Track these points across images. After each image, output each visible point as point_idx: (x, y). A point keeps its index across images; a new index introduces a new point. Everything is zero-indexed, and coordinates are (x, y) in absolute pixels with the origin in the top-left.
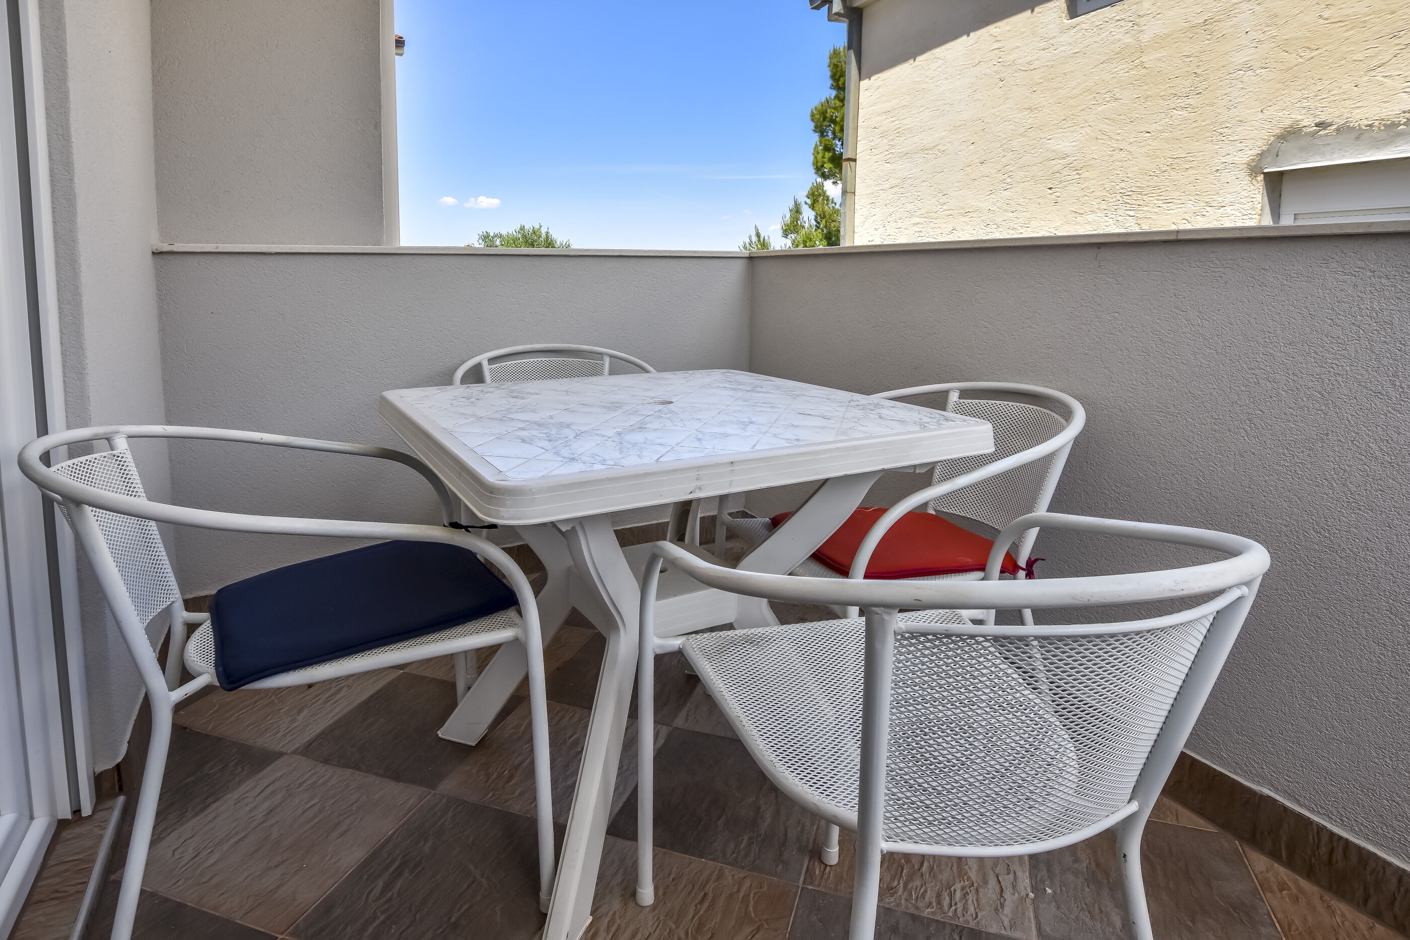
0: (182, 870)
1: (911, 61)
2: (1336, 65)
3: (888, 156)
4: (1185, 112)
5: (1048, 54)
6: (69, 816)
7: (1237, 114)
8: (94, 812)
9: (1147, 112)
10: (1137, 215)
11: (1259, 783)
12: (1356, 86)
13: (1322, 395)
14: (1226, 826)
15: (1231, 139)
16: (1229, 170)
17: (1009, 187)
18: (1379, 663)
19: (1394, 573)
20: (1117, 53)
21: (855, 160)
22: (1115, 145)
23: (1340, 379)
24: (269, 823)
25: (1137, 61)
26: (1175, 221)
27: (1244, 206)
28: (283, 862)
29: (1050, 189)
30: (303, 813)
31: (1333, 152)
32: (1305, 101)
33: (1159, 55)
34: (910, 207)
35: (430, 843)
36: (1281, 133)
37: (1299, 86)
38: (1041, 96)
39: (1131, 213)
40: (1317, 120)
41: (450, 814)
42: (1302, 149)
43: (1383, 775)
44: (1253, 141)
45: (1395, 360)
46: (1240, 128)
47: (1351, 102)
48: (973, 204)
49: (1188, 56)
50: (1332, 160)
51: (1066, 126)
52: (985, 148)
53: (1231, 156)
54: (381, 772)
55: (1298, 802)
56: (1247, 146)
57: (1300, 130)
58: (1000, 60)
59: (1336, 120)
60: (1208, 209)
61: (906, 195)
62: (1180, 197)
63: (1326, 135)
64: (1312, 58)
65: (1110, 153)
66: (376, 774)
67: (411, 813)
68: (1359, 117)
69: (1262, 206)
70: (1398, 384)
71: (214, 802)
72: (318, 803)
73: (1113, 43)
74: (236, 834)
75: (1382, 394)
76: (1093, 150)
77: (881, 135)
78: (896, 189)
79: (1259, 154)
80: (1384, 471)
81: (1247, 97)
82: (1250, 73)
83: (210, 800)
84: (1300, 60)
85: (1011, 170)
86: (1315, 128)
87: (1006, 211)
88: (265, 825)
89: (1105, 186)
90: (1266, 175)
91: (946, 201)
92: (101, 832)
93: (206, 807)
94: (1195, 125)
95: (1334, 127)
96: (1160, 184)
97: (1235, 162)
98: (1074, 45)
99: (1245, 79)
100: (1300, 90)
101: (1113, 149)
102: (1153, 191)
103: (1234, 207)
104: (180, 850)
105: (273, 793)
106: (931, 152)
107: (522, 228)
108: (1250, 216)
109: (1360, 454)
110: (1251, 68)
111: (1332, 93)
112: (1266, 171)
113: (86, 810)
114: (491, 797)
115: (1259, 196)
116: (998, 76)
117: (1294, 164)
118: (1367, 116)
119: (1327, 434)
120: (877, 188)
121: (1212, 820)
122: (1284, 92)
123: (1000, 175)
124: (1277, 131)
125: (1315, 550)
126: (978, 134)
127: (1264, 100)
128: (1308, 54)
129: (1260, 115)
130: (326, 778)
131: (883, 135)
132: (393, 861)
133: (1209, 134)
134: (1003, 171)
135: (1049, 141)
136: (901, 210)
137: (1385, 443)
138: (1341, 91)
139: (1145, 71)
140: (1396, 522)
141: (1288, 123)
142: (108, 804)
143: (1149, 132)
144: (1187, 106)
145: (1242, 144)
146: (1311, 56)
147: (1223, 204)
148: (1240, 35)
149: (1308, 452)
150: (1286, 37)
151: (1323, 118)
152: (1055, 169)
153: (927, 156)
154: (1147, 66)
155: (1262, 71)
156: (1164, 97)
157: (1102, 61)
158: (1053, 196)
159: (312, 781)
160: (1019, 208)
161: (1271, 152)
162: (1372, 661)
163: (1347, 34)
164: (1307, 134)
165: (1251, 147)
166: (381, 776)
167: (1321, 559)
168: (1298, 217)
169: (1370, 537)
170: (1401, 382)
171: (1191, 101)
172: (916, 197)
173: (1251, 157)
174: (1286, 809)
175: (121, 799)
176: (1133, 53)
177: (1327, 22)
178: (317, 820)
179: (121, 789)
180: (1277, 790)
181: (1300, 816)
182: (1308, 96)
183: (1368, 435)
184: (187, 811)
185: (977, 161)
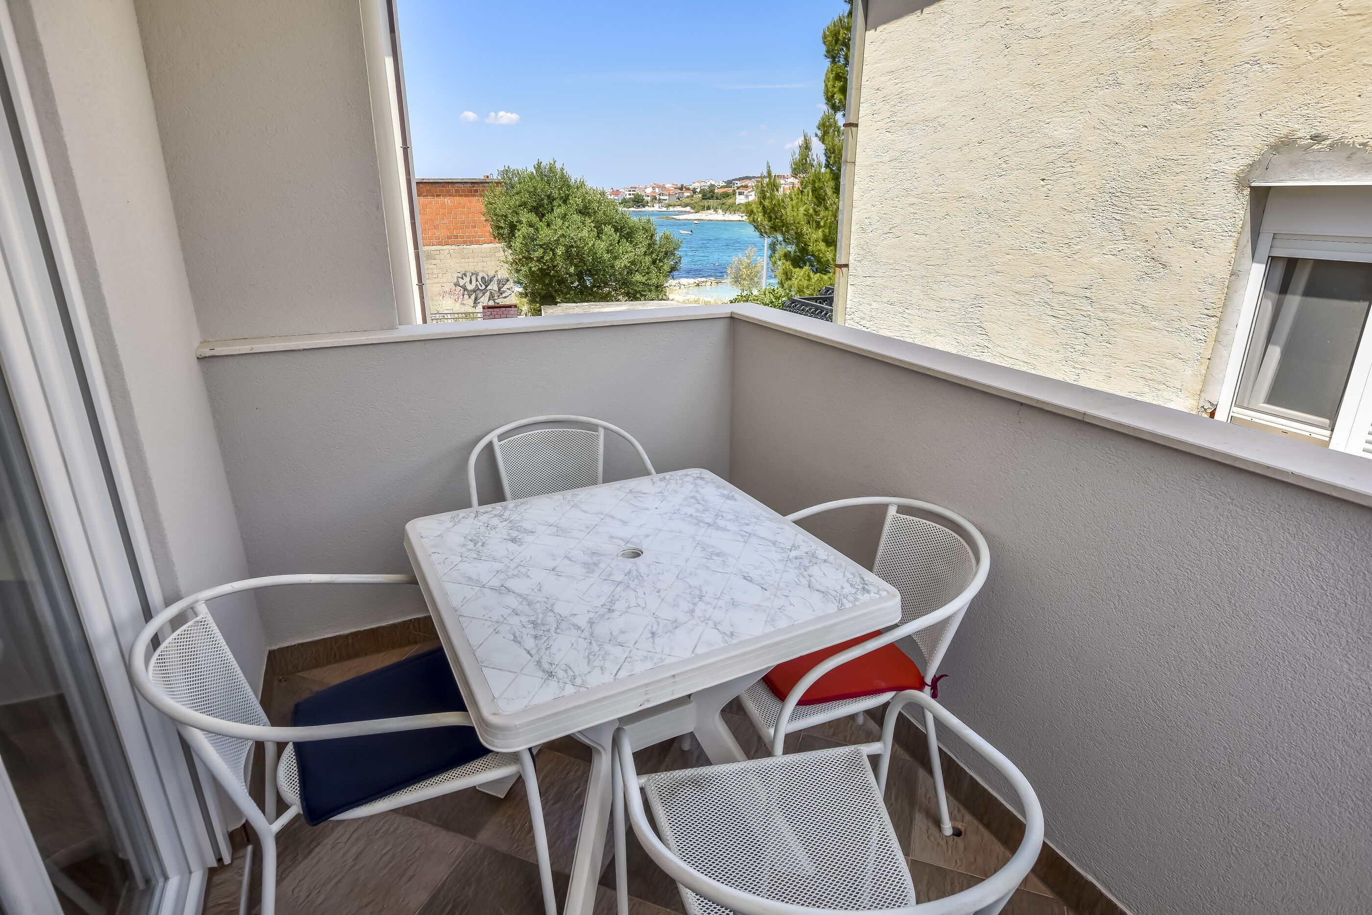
0: (301, 907)
1: (918, 12)
2: (1344, 68)
3: (889, 124)
4: (1185, 107)
5: (1057, 21)
6: (214, 864)
7: (1235, 115)
8: (232, 860)
9: (1148, 103)
10: (1123, 220)
11: (1086, 871)
12: (1360, 96)
13: (1176, 593)
14: (1060, 893)
15: (1225, 144)
16: (1218, 180)
17: (1003, 173)
18: (1181, 811)
19: (1203, 749)
20: (1126, 28)
21: (856, 125)
22: (1112, 138)
23: (1191, 583)
24: (357, 867)
25: (1145, 40)
26: (1158, 231)
27: (1225, 222)
28: (370, 902)
29: (1043, 180)
30: (381, 858)
31: (1322, 172)
32: (1306, 108)
33: (1168, 35)
34: (907, 185)
35: (473, 888)
36: (1275, 143)
37: (1302, 88)
38: (1045, 70)
39: (1118, 217)
40: (1314, 132)
41: (486, 863)
42: (1293, 164)
43: (1169, 889)
44: (1246, 149)
45: (1234, 581)
46: (1236, 133)
47: (1350, 114)
48: (967, 188)
49: (1197, 40)
50: (1319, 180)
51: (1065, 109)
52: (984, 126)
53: (1223, 163)
54: (435, 822)
55: (1111, 891)
56: (1239, 154)
57: (1295, 141)
58: (1008, 22)
59: (1333, 134)
60: (1191, 220)
61: (904, 170)
62: (1166, 205)
63: (1319, 150)
64: (1322, 56)
65: (1105, 146)
66: (431, 823)
67: (458, 862)
68: (1355, 133)
69: (1243, 225)
70: (1233, 602)
71: (316, 847)
72: (390, 849)
73: (1123, 15)
74: (335, 876)
75: (1220, 607)
76: (1088, 141)
77: (884, 99)
78: (895, 163)
79: (1250, 165)
80: (1210, 669)
81: (1249, 96)
82: (1257, 67)
83: (313, 845)
84: (1309, 57)
85: (1007, 154)
86: (1310, 141)
87: (999, 200)
88: (355, 868)
89: (1096, 183)
90: (1253, 189)
91: (941, 182)
92: (240, 878)
93: (311, 851)
94: (1192, 123)
95: (1328, 142)
96: (1149, 187)
97: (1226, 171)
98: (1084, 13)
99: (1250, 75)
100: (1303, 95)
101: (1108, 141)
102: (1142, 195)
103: (1217, 221)
104: (297, 890)
105: (358, 840)
106: (931, 124)
107: (539, 164)
108: (1230, 233)
109: (1195, 650)
110: (1259, 62)
111: (1334, 101)
112: (1253, 184)
113: (227, 860)
114: (517, 847)
115: (1242, 212)
116: (1004, 42)
117: (1282, 181)
118: (1363, 132)
119: (1174, 627)
120: (877, 160)
121: (1051, 887)
122: (1286, 95)
123: (996, 158)
124: (1272, 140)
125: (1151, 715)
126: (979, 109)
127: (1265, 102)
128: (1318, 52)
129: (1258, 120)
130: (395, 825)
131: (885, 100)
132: (447, 904)
133: (1204, 136)
134: (1000, 155)
135: (1047, 125)
136: (899, 187)
137: (1215, 648)
138: (1344, 100)
139: (1152, 53)
140: (1211, 711)
141: (1284, 131)
142: (241, 853)
143: (1146, 127)
144: (1188, 100)
145: (1235, 151)
146: (1322, 54)
147: (1206, 217)
148: (1254, 19)
149: (1157, 637)
150: (1300, 28)
151: (1321, 130)
152: (1050, 158)
153: (927, 128)
154: (1154, 47)
155: (1268, 66)
156: (1166, 87)
157: (1110, 35)
158: (1045, 189)
159: (384, 829)
160: (1011, 198)
161: (1261, 164)
162: (1176, 808)
163: (1363, 31)
164: (1301, 147)
165: (1242, 155)
166: (435, 825)
167: (1153, 723)
168: (1277, 236)
169: (1191, 717)
170: (1236, 601)
171: (1192, 95)
172: (913, 175)
173: (1242, 168)
174: (1101, 894)
175: (250, 848)
176: (1142, 29)
177: (1345, 13)
178: (391, 865)
179: (248, 840)
180: (1098, 879)
181: (1110, 902)
182: (1309, 102)
183: (1203, 637)
184: (298, 855)
185: (976, 140)
